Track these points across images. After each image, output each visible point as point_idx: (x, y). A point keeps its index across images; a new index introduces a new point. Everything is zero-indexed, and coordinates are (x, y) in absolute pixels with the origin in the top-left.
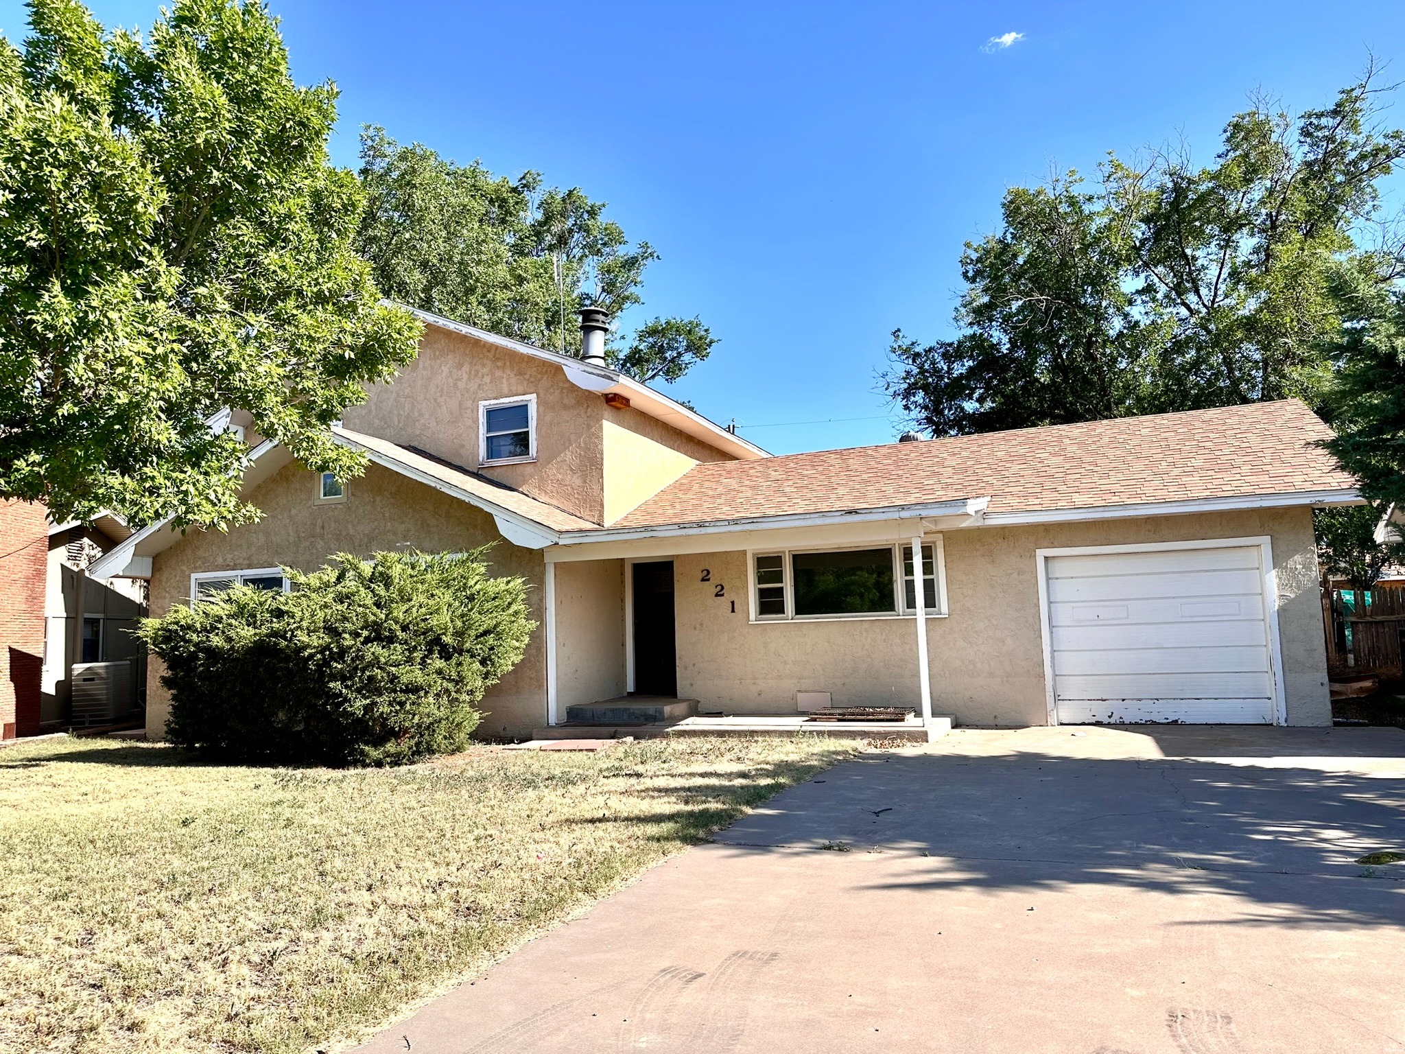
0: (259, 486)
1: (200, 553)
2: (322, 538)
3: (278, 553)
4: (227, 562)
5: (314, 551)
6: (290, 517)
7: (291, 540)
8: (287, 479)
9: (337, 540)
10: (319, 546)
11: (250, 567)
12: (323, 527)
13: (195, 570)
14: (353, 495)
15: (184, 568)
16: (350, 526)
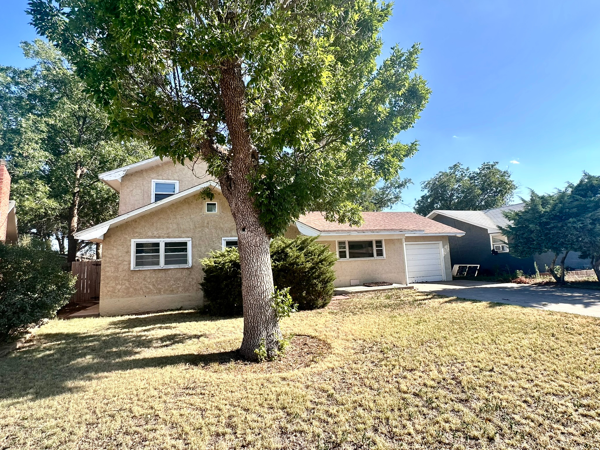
0: (173, 204)
1: (137, 230)
2: (208, 227)
3: (184, 232)
4: (155, 235)
5: (204, 233)
6: (191, 218)
7: (192, 227)
8: (189, 203)
9: (215, 229)
10: (206, 231)
11: (168, 237)
12: (208, 224)
13: (134, 237)
14: (222, 212)
15: (127, 236)
16: (221, 224)
